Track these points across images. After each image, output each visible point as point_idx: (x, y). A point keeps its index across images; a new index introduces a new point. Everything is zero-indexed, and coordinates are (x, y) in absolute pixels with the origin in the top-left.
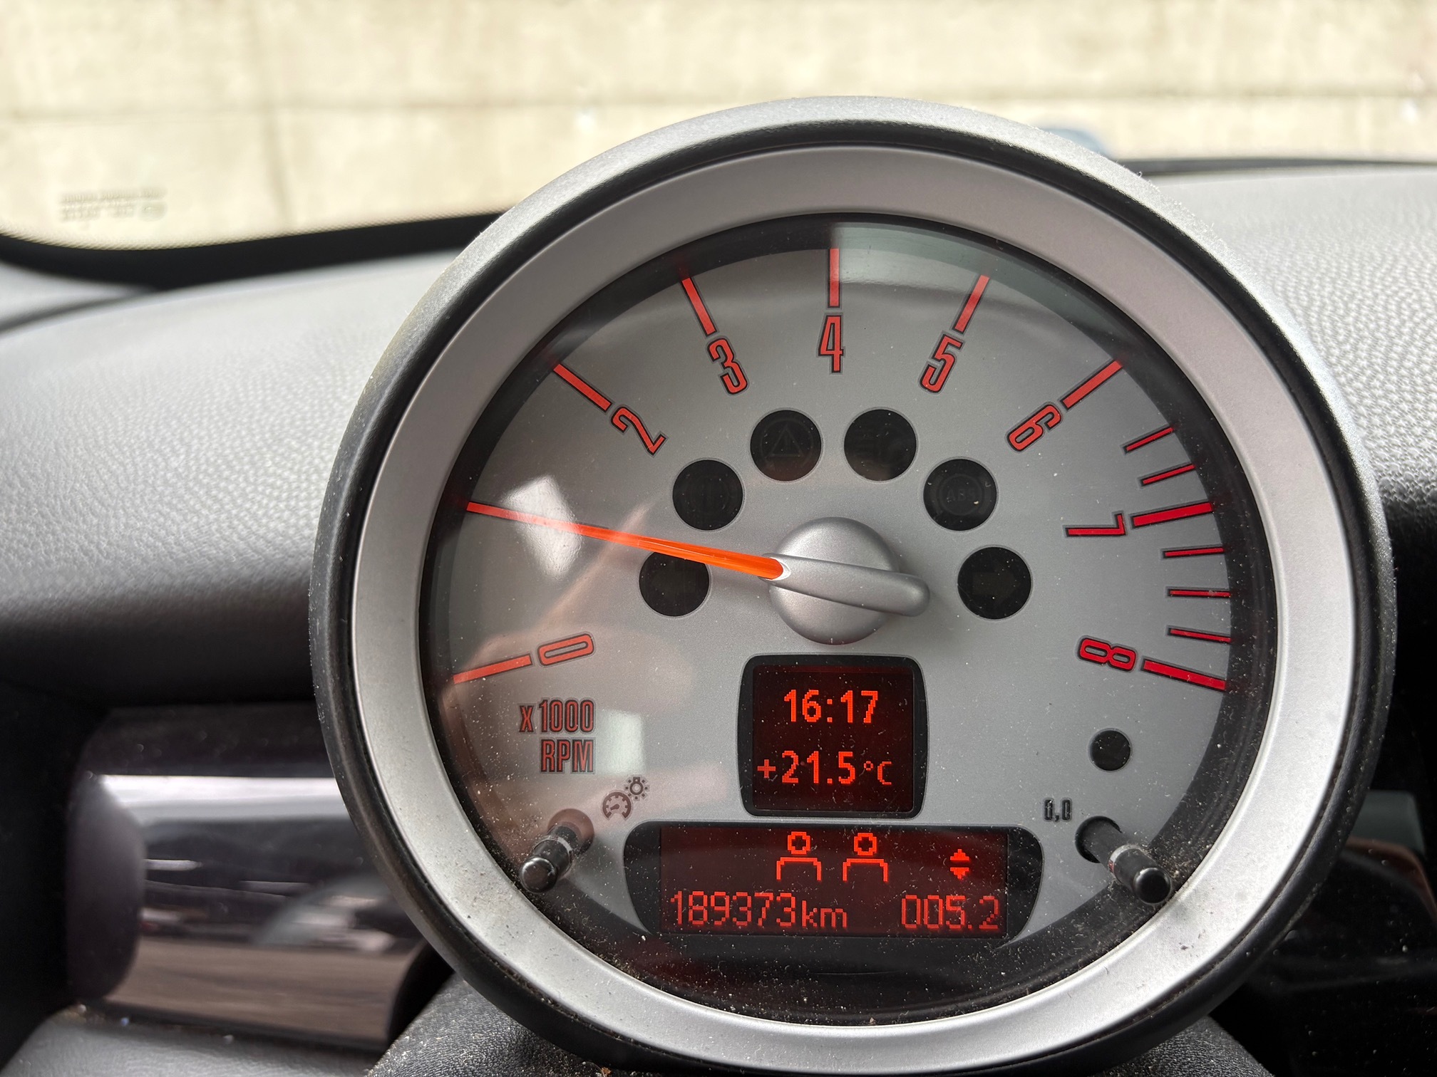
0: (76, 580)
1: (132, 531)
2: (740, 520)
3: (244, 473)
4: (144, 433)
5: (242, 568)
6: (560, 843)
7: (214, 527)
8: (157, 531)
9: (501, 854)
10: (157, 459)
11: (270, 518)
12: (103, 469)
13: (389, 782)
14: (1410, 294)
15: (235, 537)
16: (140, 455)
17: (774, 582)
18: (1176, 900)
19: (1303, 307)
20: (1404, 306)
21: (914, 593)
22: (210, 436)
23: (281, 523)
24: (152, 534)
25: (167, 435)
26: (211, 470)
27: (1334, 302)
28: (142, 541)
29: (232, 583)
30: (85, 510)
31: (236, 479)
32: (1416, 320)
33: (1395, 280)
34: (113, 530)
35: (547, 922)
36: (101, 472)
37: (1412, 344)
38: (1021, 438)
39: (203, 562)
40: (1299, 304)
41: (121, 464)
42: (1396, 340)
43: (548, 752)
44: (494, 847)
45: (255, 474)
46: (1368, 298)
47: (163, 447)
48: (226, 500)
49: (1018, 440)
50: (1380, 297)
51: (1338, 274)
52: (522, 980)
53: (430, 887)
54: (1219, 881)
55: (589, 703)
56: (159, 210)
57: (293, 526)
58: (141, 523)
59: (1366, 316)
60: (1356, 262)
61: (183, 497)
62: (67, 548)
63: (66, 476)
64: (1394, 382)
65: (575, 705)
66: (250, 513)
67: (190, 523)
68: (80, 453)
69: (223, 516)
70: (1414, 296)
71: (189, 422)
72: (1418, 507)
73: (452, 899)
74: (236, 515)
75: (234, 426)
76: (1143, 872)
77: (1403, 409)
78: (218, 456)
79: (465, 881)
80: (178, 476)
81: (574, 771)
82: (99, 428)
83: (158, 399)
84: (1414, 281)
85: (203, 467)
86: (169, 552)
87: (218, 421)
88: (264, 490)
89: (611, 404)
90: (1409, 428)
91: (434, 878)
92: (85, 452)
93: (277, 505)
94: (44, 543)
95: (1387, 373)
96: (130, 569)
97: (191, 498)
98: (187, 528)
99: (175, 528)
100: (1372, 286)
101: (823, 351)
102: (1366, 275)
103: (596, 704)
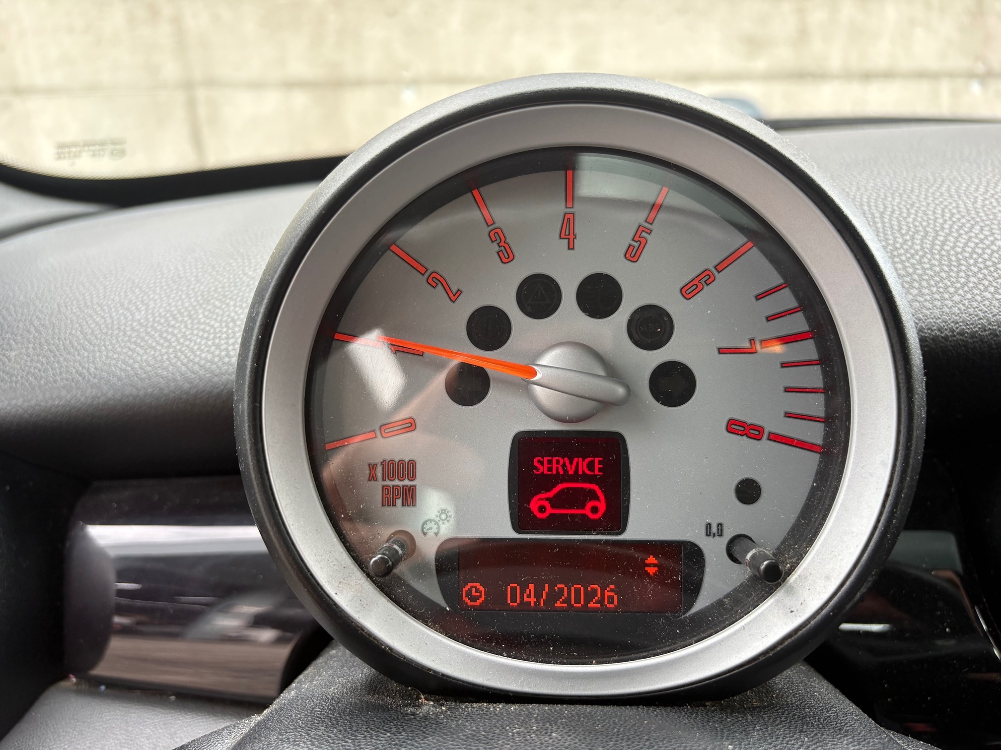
0: (74, 392)
1: (110, 361)
2: (509, 344)
3: (185, 322)
4: (117, 297)
5: (184, 384)
6: (394, 548)
7: (165, 357)
8: (127, 360)
9: (357, 556)
10: (126, 314)
11: (202, 351)
12: (90, 321)
13: (285, 507)
14: (951, 203)
15: (179, 364)
16: (115, 311)
17: (531, 381)
18: (787, 582)
19: (879, 211)
20: (946, 211)
21: (621, 391)
22: (161, 299)
23: (209, 354)
24: (124, 362)
25: (132, 298)
26: (162, 321)
27: (900, 208)
28: (117, 366)
29: (177, 393)
30: (79, 347)
31: (179, 327)
32: (954, 219)
33: (942, 194)
34: (98, 360)
35: (386, 598)
36: (89, 322)
37: (950, 235)
38: (689, 291)
39: (157, 380)
40: (877, 210)
41: (103, 317)
42: (940, 233)
43: (386, 493)
44: (352, 551)
45: (192, 323)
46: (923, 206)
47: (130, 306)
48: (173, 340)
49: (687, 292)
50: (931, 205)
51: (904, 191)
52: (370, 634)
53: (311, 574)
54: (814, 569)
55: (412, 462)
56: (122, 153)
57: (217, 356)
58: (117, 355)
59: (921, 217)
60: (917, 183)
61: (144, 338)
62: (67, 371)
63: (66, 325)
64: (937, 259)
65: (404, 463)
66: (188, 348)
67: (149, 355)
68: (75, 310)
69: (171, 350)
70: (954, 205)
71: (147, 290)
72: (950, 339)
73: (325, 582)
74: (179, 350)
75: (177, 293)
76: (765, 563)
77: (942, 276)
78: (167, 311)
79: (334, 571)
80: (141, 324)
81: (403, 505)
82: (87, 294)
83: (126, 275)
84: (954, 195)
85: (157, 319)
86: (135, 373)
87: (166, 290)
88: (197, 333)
89: (427, 270)
90: (946, 289)
91: (314, 569)
92: (78, 310)
93: (207, 343)
94: (52, 368)
95: (933, 254)
96: (110, 385)
97: (149, 339)
98: (147, 358)
99: (139, 358)
100: (926, 199)
101: (563, 236)
102: (923, 191)
103: (417, 462)
